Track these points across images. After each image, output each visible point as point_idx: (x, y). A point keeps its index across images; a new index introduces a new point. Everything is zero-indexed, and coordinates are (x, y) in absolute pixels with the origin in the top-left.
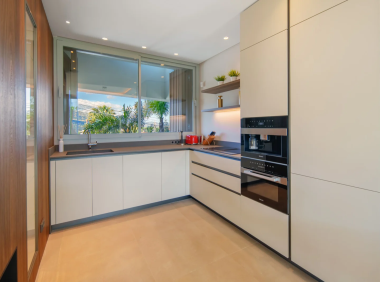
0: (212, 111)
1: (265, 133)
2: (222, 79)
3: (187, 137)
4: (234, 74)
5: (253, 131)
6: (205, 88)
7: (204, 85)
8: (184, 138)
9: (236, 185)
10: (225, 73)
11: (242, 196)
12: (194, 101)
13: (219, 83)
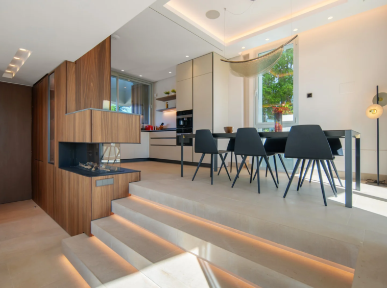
0: (162, 111)
1: (185, 117)
2: (168, 93)
3: (146, 127)
4: (174, 91)
5: (181, 117)
6: (158, 98)
7: (157, 96)
8: (144, 128)
9: (174, 142)
10: (170, 90)
11: (177, 146)
12: (150, 105)
13: (167, 95)
